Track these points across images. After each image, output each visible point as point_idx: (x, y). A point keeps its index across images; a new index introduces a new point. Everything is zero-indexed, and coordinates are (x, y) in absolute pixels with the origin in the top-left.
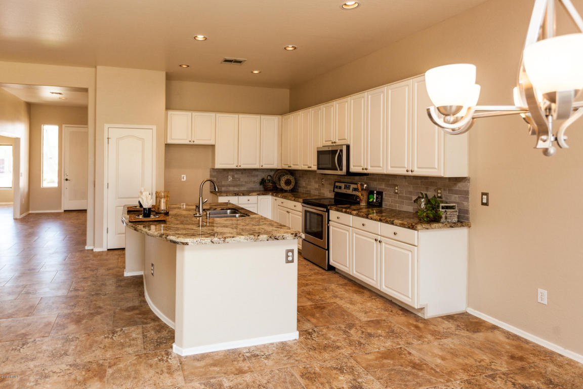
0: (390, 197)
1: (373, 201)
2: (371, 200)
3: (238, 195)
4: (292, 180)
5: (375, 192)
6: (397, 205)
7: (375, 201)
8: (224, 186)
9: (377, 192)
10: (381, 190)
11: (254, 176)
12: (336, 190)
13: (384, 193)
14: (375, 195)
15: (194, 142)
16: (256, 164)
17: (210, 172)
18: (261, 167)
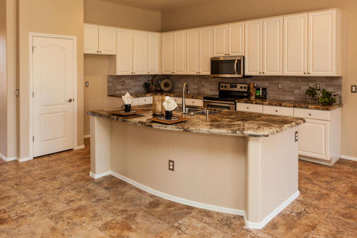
0: (274, 91)
1: (259, 95)
2: (258, 94)
3: (138, 97)
4: (170, 83)
5: (261, 89)
6: (280, 96)
7: (261, 94)
8: (118, 90)
9: (262, 88)
10: (265, 87)
11: (138, 81)
12: (221, 89)
13: (268, 89)
14: (261, 91)
15: (100, 52)
16: (144, 71)
17: (108, 78)
18: (148, 74)
